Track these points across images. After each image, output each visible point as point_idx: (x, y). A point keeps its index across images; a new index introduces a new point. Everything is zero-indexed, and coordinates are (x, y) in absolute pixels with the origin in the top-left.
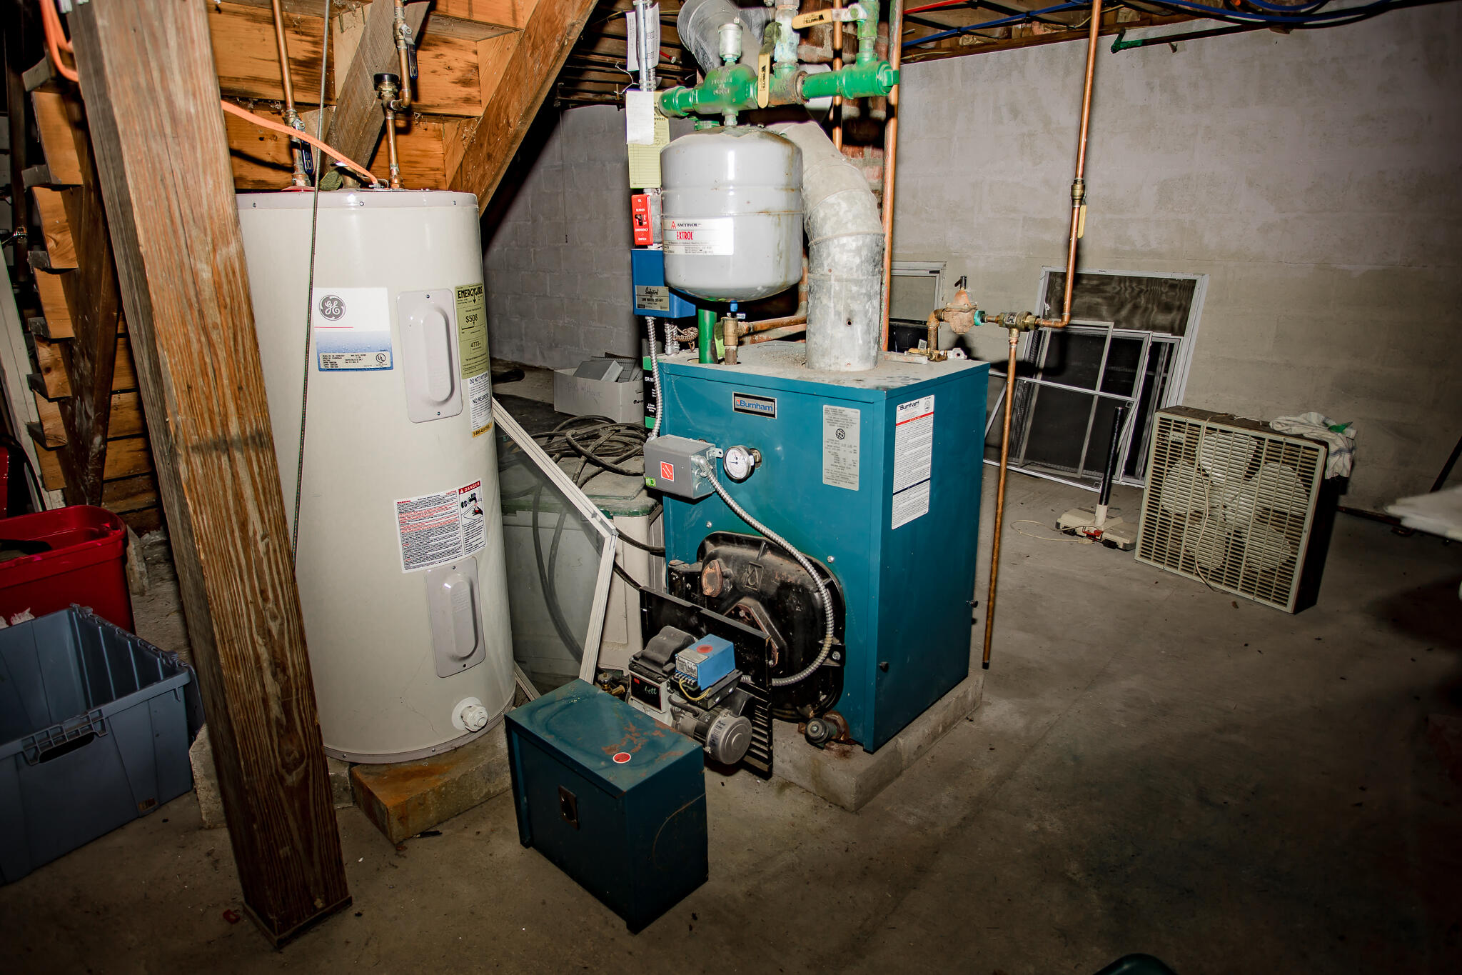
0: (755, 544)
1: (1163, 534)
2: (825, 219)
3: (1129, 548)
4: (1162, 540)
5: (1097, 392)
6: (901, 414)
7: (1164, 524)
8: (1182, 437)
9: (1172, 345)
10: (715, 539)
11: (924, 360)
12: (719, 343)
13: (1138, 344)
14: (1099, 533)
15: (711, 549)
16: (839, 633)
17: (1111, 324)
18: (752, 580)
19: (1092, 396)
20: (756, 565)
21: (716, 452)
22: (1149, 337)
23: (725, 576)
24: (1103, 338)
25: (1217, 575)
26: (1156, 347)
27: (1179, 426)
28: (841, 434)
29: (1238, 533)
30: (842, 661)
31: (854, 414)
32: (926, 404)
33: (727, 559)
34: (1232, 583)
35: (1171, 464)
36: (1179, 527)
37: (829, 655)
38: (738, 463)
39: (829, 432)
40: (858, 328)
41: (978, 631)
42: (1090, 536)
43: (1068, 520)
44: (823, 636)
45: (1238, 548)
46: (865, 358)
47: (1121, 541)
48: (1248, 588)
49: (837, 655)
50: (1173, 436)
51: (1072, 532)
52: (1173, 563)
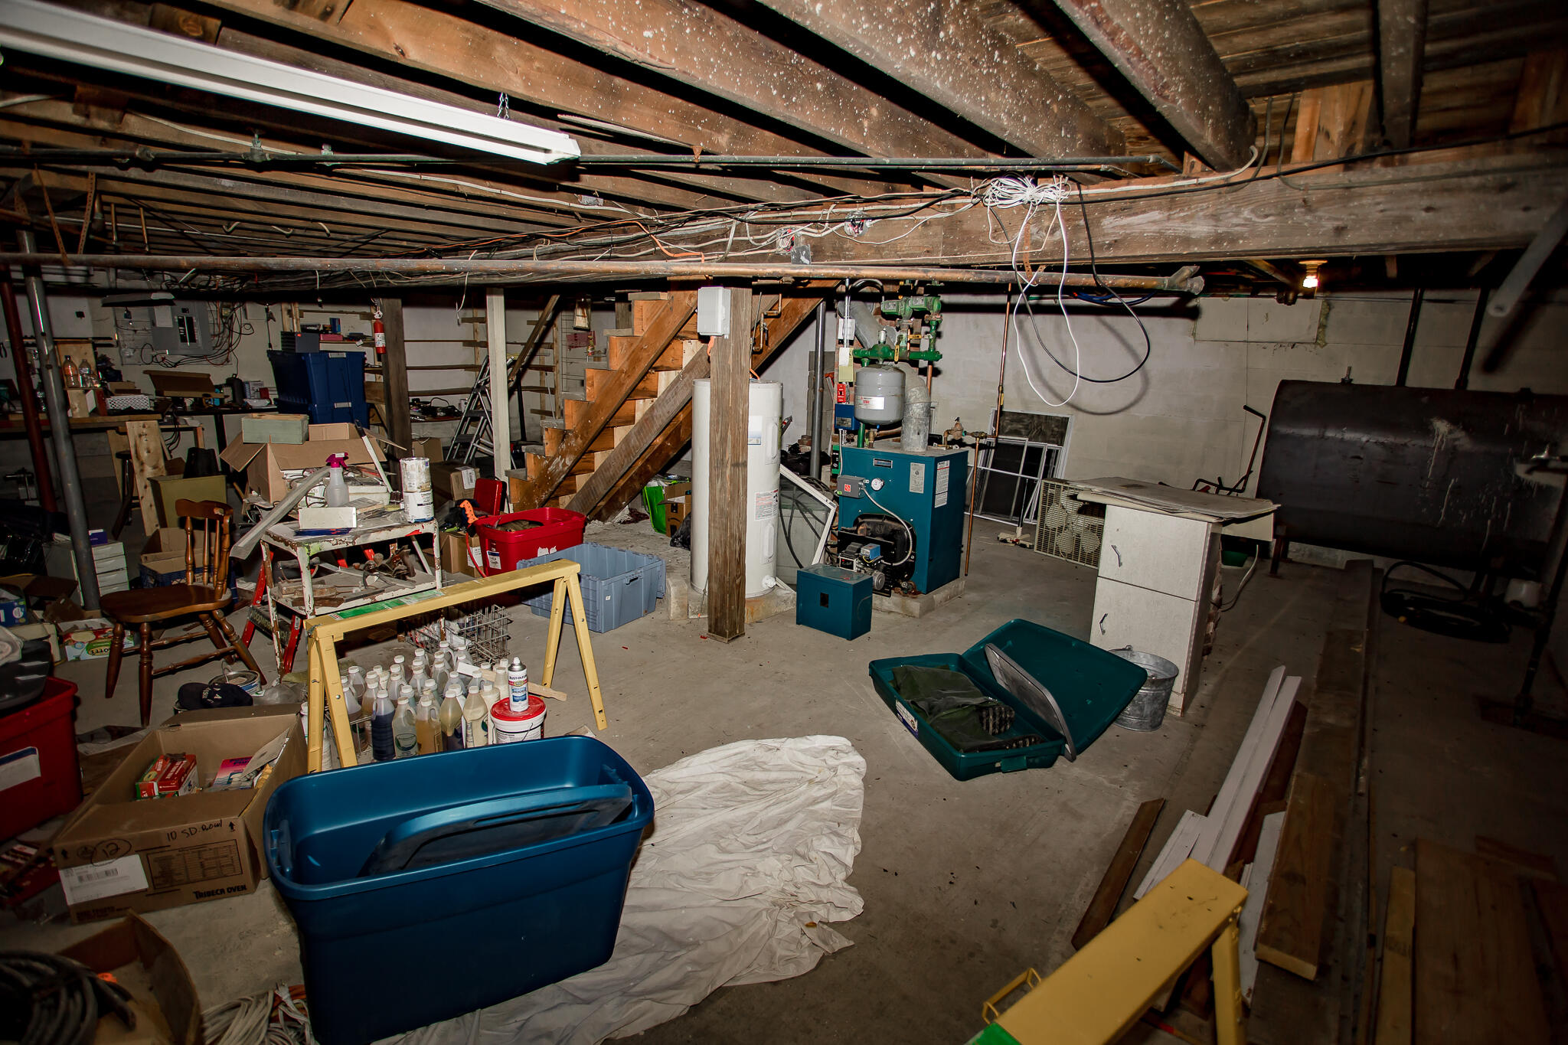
0: (880, 517)
1: (1047, 538)
2: (911, 397)
3: (1031, 547)
4: (1046, 542)
5: (1020, 475)
6: (939, 466)
7: (1047, 533)
8: (1054, 491)
9: (1057, 451)
10: (863, 516)
11: (944, 449)
12: (867, 440)
13: (1040, 450)
14: (1017, 540)
15: (860, 520)
16: (914, 549)
17: (1027, 439)
18: (878, 530)
19: (1017, 477)
20: (882, 524)
21: (867, 481)
22: (1047, 446)
23: (868, 529)
24: (1023, 447)
25: (1069, 556)
26: (1050, 452)
27: (1052, 486)
28: (917, 473)
29: (1078, 536)
30: (914, 559)
31: (923, 466)
32: (947, 463)
33: (868, 523)
34: (1076, 559)
35: (1050, 505)
36: (1053, 535)
37: (910, 558)
38: (877, 484)
39: (912, 472)
40: (922, 436)
41: (963, 556)
42: (1013, 542)
43: (1002, 536)
44: (908, 550)
45: (1078, 541)
46: (923, 447)
47: (1028, 544)
48: (1082, 560)
49: (913, 557)
50: (1050, 491)
51: (1005, 541)
52: (1051, 552)
